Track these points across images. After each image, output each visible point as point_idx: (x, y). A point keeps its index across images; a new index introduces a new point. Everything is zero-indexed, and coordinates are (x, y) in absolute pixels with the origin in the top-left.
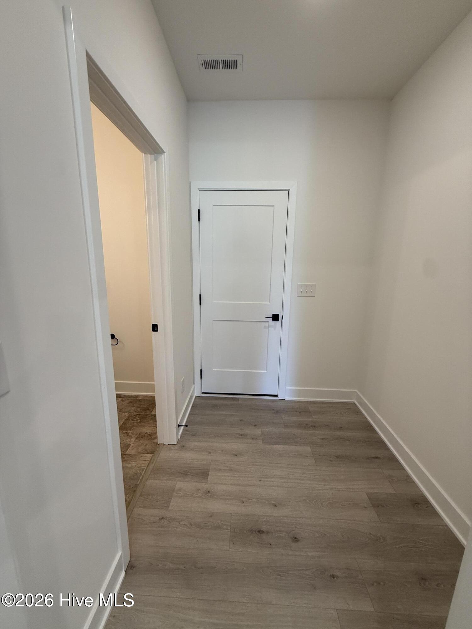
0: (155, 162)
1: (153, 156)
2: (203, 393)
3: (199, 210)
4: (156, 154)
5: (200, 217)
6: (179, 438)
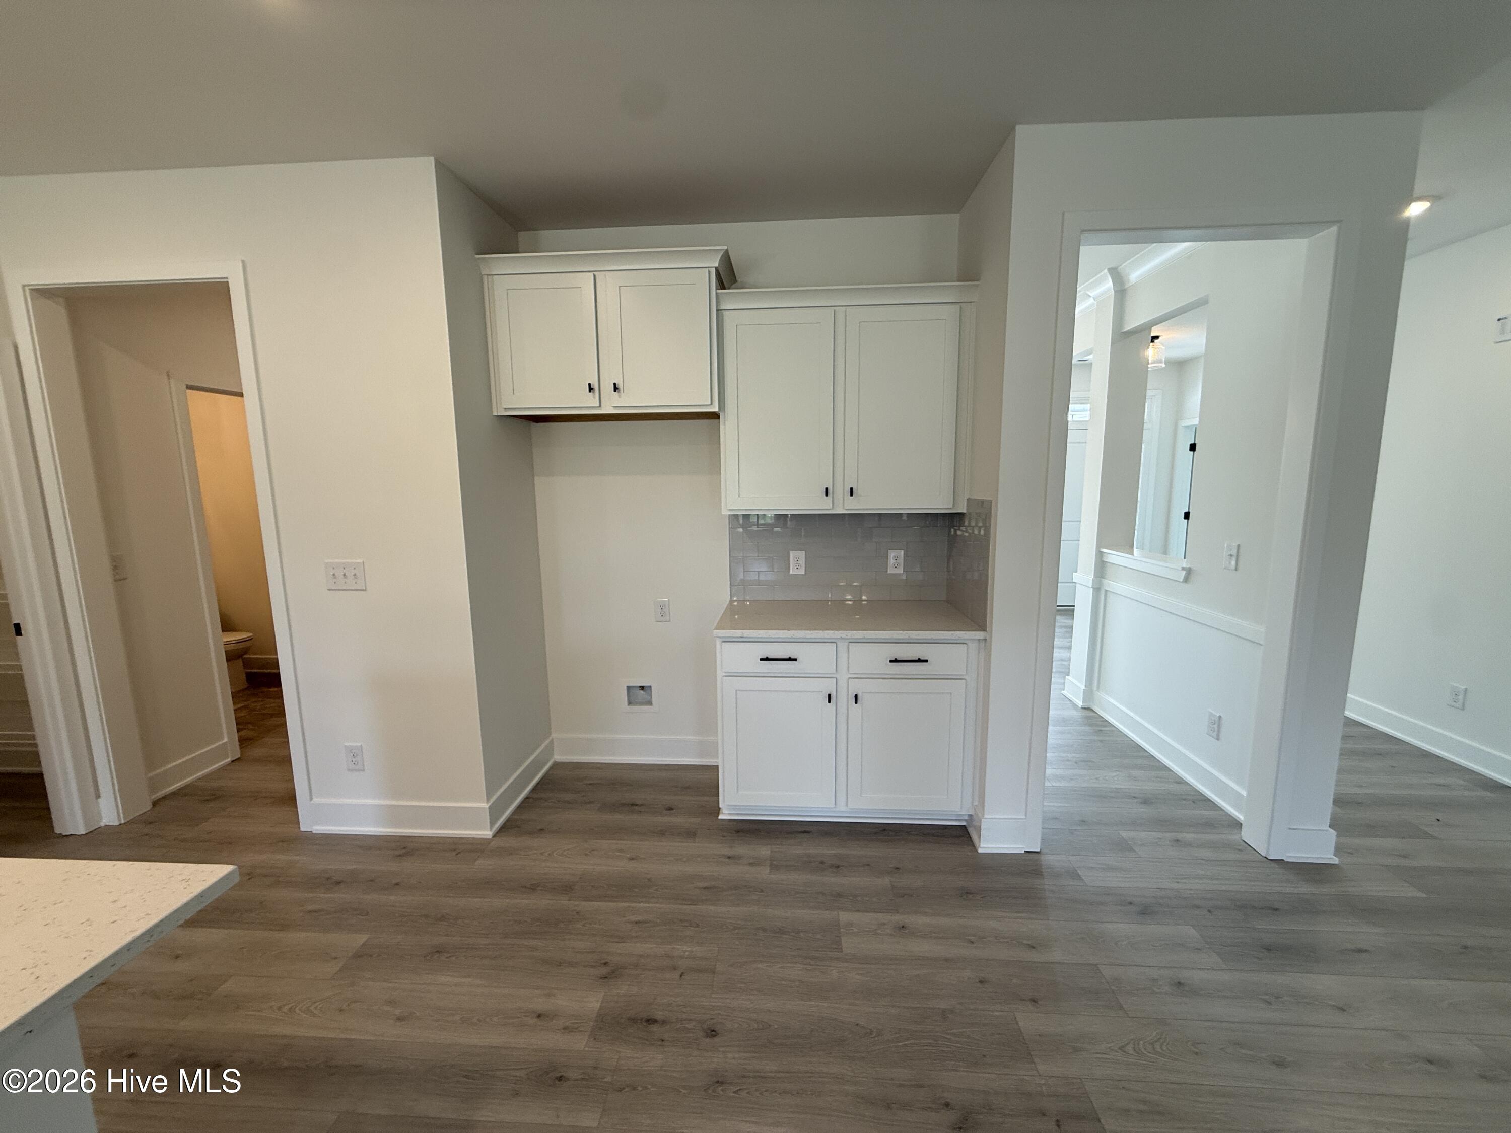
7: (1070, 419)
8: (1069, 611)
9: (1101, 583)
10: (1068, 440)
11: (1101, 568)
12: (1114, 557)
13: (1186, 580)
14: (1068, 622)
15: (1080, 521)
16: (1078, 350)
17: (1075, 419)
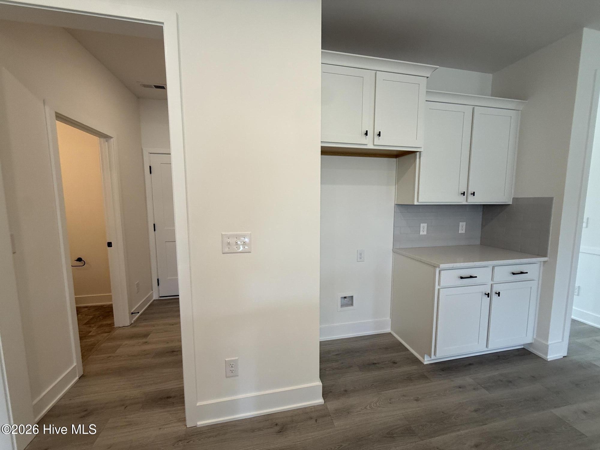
0: (107, 143)
1: (105, 139)
2: (160, 297)
3: (150, 167)
4: (107, 138)
5: (152, 171)
6: (133, 322)
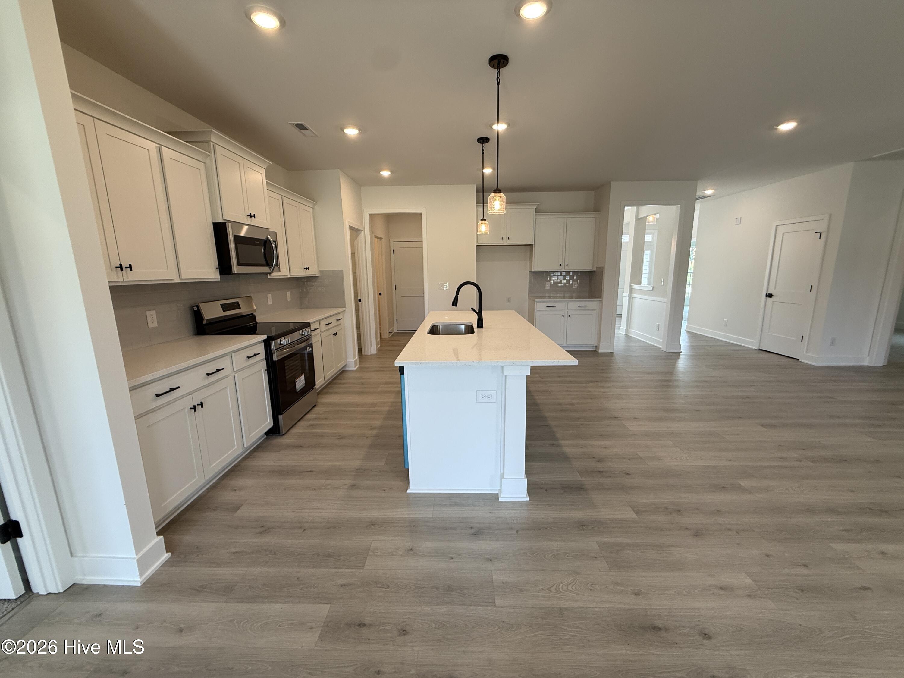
7: (623, 241)
8: (620, 316)
9: (631, 295)
10: (622, 249)
11: (631, 290)
12: (635, 287)
13: (653, 290)
14: (620, 319)
15: (624, 289)
16: (625, 221)
17: (625, 241)
